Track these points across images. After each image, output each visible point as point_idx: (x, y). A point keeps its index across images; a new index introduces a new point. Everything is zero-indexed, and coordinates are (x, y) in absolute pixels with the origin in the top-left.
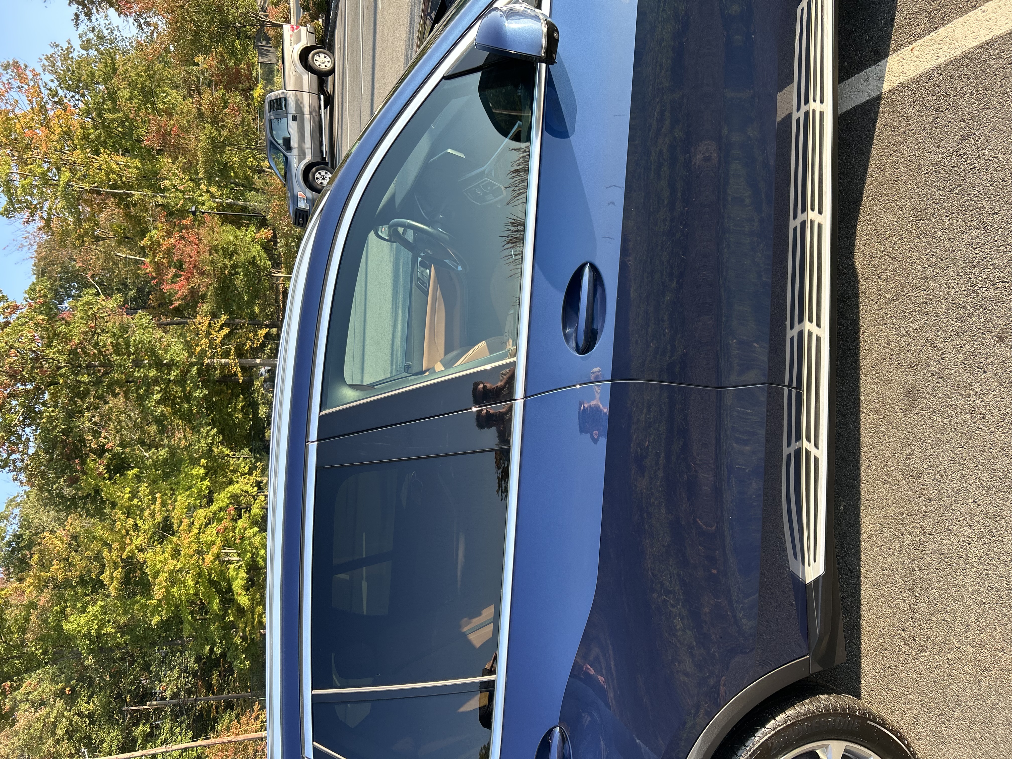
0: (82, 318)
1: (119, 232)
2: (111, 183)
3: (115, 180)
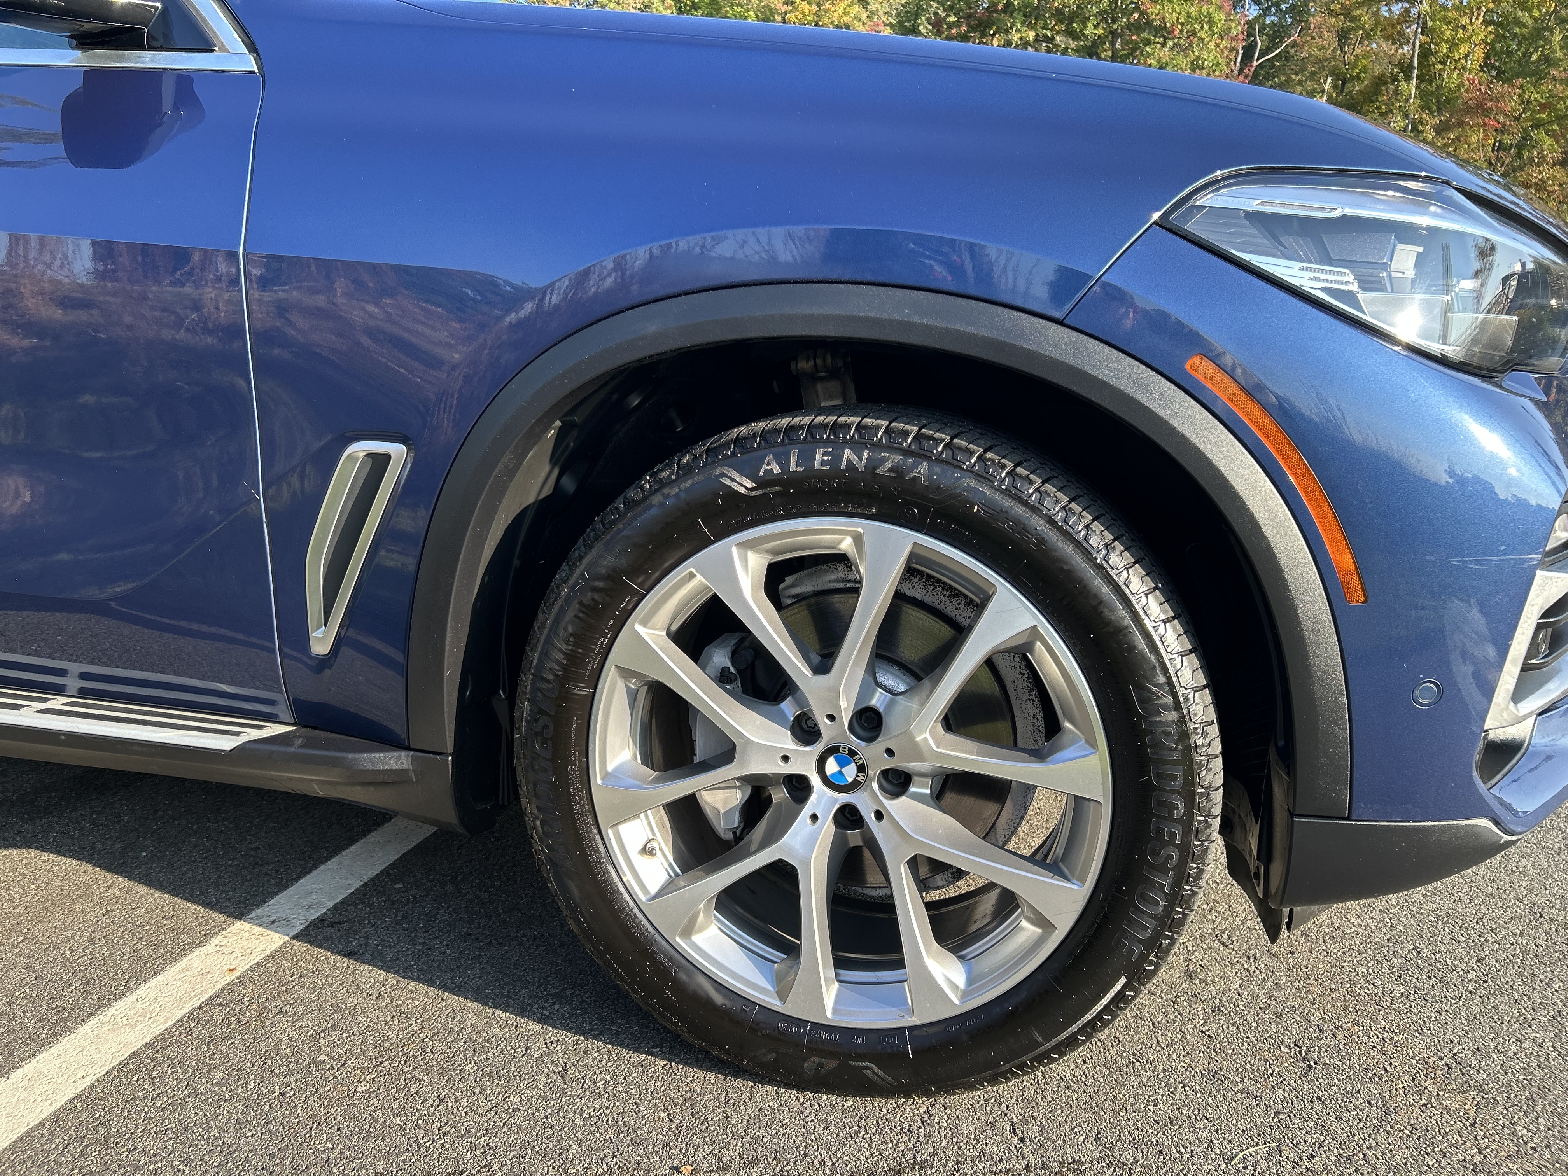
0: (1189, 16)
1: (1353, 69)
2: (1433, 46)
3: (1437, 52)
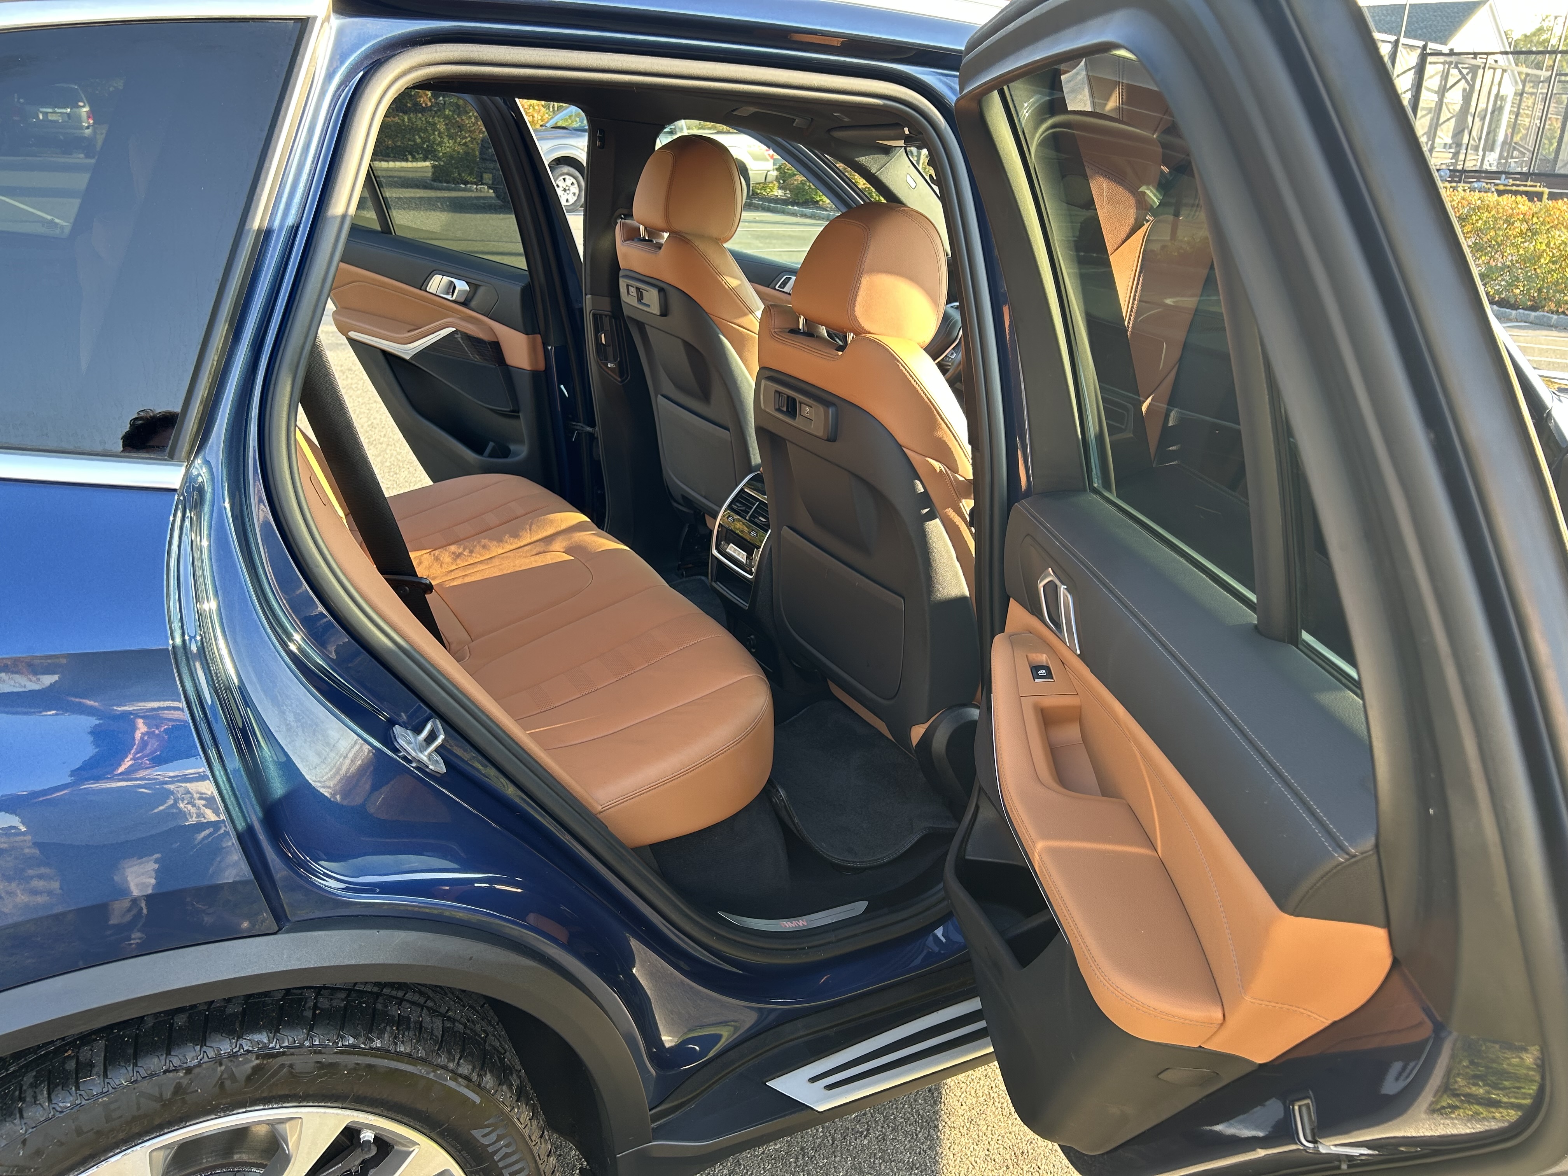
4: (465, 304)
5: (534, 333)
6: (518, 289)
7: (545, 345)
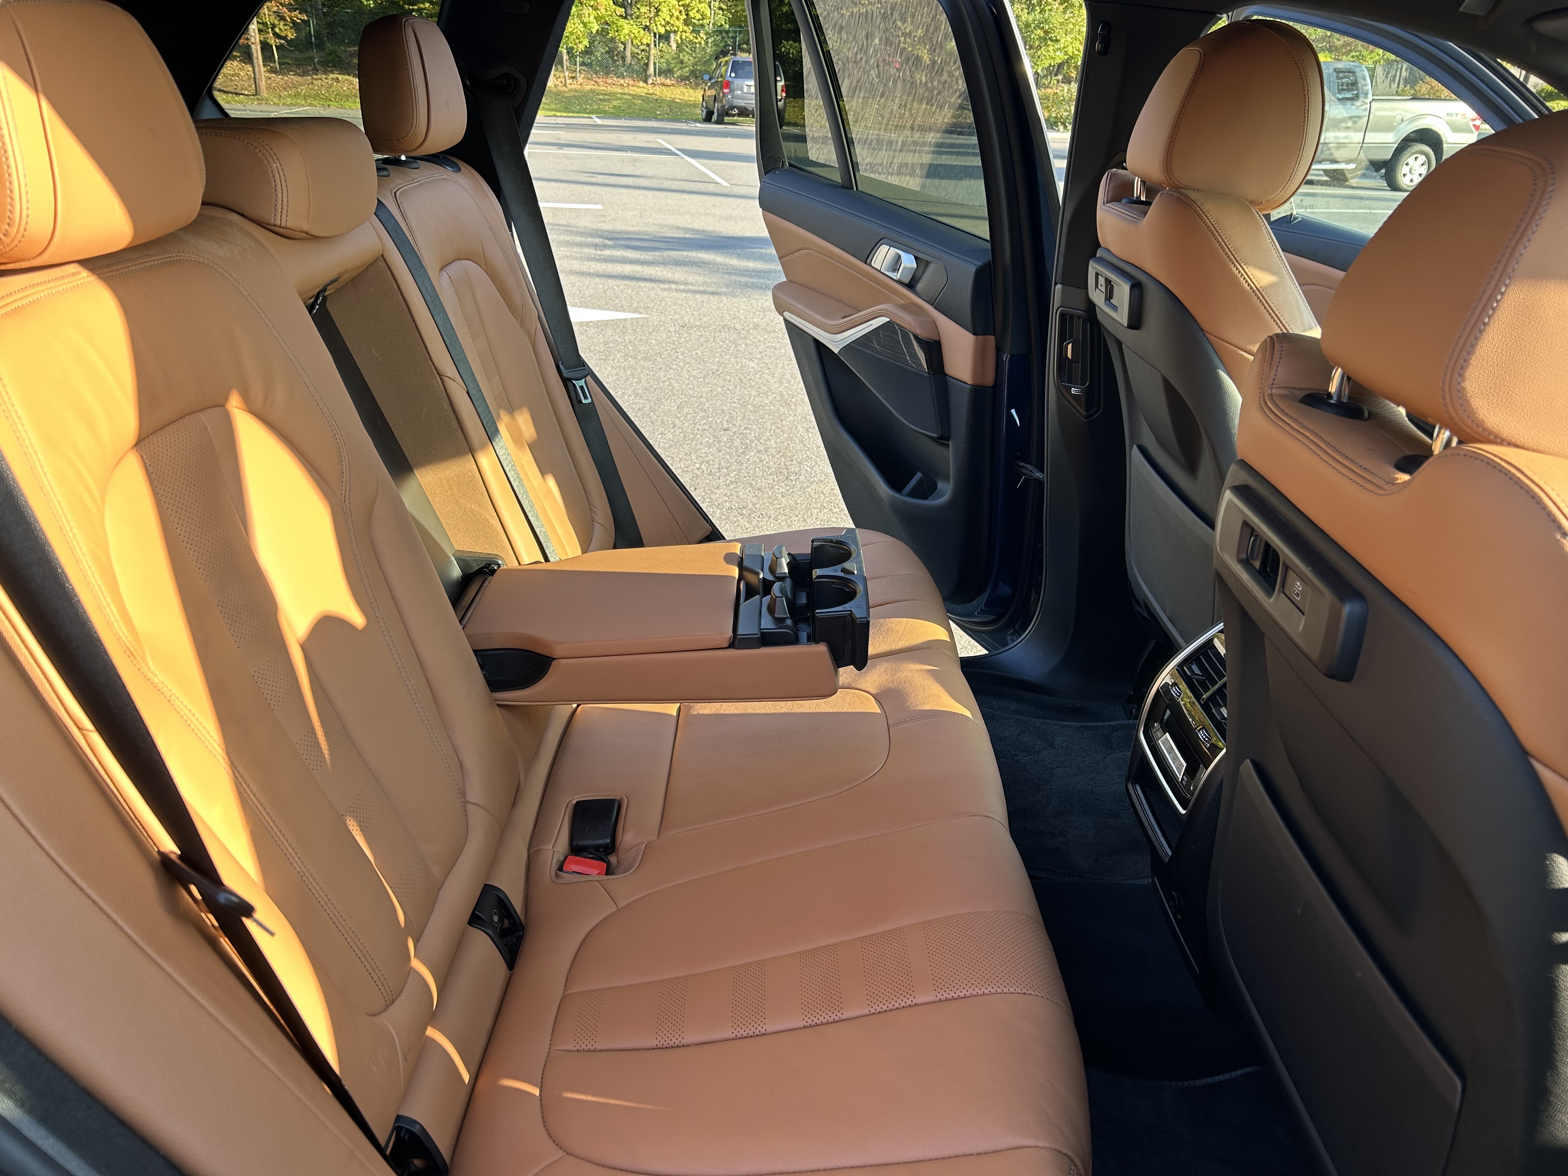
4: (911, 285)
5: (985, 333)
6: (974, 269)
7: (999, 350)
